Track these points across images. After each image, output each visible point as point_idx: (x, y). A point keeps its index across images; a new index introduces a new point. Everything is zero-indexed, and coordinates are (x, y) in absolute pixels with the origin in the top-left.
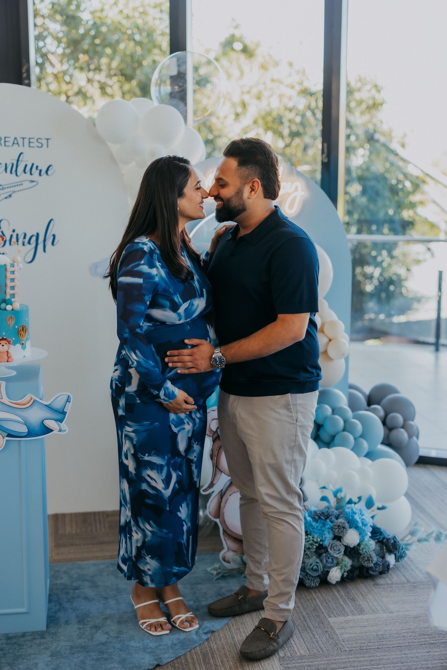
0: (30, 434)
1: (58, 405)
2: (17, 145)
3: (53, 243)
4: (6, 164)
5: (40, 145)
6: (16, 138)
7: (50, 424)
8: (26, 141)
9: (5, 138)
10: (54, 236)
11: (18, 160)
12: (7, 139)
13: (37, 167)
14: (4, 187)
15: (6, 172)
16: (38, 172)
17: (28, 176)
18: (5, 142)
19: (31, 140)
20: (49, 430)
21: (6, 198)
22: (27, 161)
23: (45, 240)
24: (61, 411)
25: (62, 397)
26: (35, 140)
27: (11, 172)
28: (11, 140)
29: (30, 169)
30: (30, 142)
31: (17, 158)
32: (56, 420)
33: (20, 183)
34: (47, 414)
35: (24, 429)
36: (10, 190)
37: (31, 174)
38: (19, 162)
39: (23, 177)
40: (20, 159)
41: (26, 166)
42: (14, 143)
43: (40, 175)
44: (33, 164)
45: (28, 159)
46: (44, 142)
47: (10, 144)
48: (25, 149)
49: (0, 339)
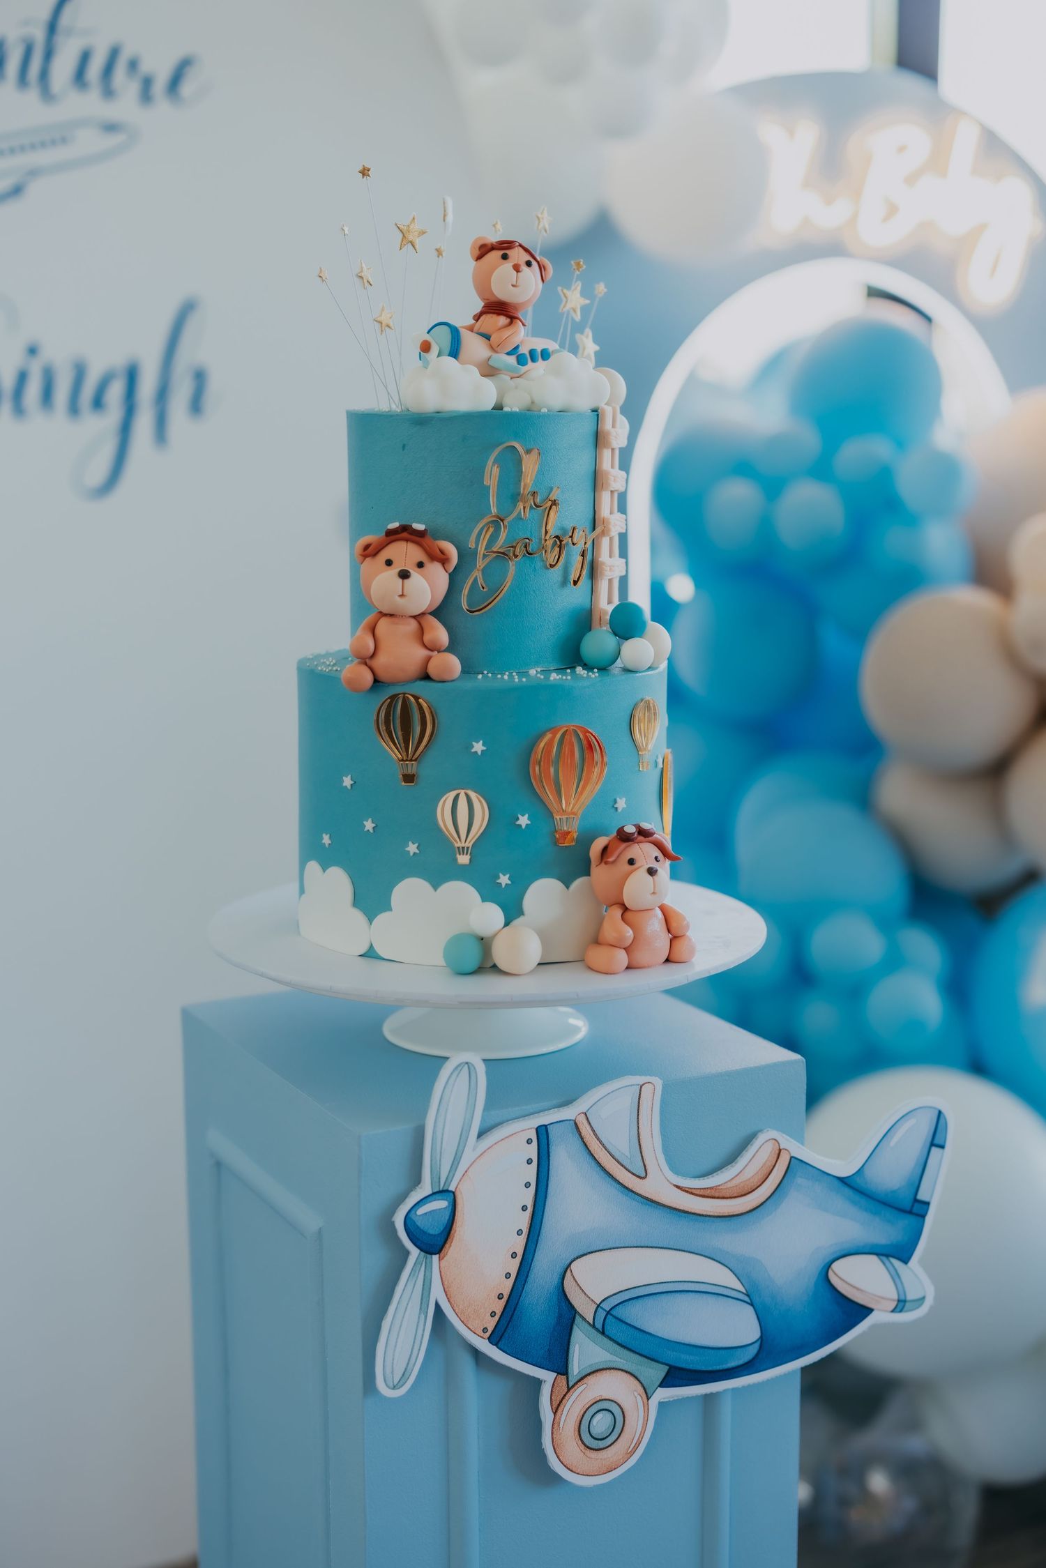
0: (769, 1350)
7: (860, 1277)
32: (884, 1253)
33: (61, 134)
49: (624, 837)
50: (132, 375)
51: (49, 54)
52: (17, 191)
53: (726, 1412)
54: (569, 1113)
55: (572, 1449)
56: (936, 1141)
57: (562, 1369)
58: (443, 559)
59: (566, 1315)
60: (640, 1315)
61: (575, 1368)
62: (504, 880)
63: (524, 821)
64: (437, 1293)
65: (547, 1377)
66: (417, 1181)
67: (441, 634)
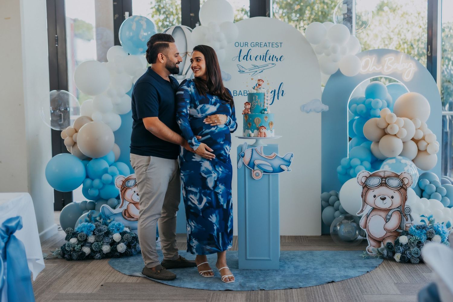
0: (274, 172)
1: (287, 158)
2: (266, 46)
3: (282, 95)
4: (260, 56)
5: (277, 46)
6: (266, 43)
7: (283, 167)
8: (271, 44)
9: (260, 43)
10: (283, 91)
11: (266, 54)
12: (261, 44)
13: (276, 57)
14: (259, 67)
15: (260, 60)
16: (276, 59)
17: (271, 61)
18: (260, 45)
19: (273, 44)
20: (283, 170)
21: (260, 72)
22: (270, 54)
23: (278, 93)
24: (289, 161)
25: (289, 154)
26: (275, 44)
27: (263, 60)
28: (263, 44)
29: (272, 58)
30: (272, 45)
31: (266, 53)
32: (286, 165)
33: (267, 65)
34: (282, 162)
35: (271, 169)
36: (263, 68)
37: (272, 60)
38: (267, 55)
39: (268, 62)
40: (267, 53)
41: (270, 56)
42: (264, 46)
43: (277, 61)
44: (274, 56)
45: (271, 53)
46: (279, 44)
47: (263, 46)
48: (270, 48)
49: (261, 127)
50: (275, 90)
51: (266, 57)
52: (262, 71)
53: (271, 176)
54: (255, 148)
55: (254, 176)
56: (292, 156)
57: (254, 169)
58: (250, 104)
59: (254, 165)
60: (261, 166)
61: (255, 169)
62: (252, 130)
63: (254, 125)
64: (243, 161)
65: (253, 169)
66: (242, 152)
67: (249, 110)
